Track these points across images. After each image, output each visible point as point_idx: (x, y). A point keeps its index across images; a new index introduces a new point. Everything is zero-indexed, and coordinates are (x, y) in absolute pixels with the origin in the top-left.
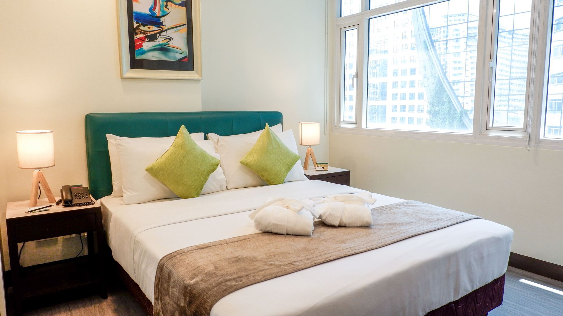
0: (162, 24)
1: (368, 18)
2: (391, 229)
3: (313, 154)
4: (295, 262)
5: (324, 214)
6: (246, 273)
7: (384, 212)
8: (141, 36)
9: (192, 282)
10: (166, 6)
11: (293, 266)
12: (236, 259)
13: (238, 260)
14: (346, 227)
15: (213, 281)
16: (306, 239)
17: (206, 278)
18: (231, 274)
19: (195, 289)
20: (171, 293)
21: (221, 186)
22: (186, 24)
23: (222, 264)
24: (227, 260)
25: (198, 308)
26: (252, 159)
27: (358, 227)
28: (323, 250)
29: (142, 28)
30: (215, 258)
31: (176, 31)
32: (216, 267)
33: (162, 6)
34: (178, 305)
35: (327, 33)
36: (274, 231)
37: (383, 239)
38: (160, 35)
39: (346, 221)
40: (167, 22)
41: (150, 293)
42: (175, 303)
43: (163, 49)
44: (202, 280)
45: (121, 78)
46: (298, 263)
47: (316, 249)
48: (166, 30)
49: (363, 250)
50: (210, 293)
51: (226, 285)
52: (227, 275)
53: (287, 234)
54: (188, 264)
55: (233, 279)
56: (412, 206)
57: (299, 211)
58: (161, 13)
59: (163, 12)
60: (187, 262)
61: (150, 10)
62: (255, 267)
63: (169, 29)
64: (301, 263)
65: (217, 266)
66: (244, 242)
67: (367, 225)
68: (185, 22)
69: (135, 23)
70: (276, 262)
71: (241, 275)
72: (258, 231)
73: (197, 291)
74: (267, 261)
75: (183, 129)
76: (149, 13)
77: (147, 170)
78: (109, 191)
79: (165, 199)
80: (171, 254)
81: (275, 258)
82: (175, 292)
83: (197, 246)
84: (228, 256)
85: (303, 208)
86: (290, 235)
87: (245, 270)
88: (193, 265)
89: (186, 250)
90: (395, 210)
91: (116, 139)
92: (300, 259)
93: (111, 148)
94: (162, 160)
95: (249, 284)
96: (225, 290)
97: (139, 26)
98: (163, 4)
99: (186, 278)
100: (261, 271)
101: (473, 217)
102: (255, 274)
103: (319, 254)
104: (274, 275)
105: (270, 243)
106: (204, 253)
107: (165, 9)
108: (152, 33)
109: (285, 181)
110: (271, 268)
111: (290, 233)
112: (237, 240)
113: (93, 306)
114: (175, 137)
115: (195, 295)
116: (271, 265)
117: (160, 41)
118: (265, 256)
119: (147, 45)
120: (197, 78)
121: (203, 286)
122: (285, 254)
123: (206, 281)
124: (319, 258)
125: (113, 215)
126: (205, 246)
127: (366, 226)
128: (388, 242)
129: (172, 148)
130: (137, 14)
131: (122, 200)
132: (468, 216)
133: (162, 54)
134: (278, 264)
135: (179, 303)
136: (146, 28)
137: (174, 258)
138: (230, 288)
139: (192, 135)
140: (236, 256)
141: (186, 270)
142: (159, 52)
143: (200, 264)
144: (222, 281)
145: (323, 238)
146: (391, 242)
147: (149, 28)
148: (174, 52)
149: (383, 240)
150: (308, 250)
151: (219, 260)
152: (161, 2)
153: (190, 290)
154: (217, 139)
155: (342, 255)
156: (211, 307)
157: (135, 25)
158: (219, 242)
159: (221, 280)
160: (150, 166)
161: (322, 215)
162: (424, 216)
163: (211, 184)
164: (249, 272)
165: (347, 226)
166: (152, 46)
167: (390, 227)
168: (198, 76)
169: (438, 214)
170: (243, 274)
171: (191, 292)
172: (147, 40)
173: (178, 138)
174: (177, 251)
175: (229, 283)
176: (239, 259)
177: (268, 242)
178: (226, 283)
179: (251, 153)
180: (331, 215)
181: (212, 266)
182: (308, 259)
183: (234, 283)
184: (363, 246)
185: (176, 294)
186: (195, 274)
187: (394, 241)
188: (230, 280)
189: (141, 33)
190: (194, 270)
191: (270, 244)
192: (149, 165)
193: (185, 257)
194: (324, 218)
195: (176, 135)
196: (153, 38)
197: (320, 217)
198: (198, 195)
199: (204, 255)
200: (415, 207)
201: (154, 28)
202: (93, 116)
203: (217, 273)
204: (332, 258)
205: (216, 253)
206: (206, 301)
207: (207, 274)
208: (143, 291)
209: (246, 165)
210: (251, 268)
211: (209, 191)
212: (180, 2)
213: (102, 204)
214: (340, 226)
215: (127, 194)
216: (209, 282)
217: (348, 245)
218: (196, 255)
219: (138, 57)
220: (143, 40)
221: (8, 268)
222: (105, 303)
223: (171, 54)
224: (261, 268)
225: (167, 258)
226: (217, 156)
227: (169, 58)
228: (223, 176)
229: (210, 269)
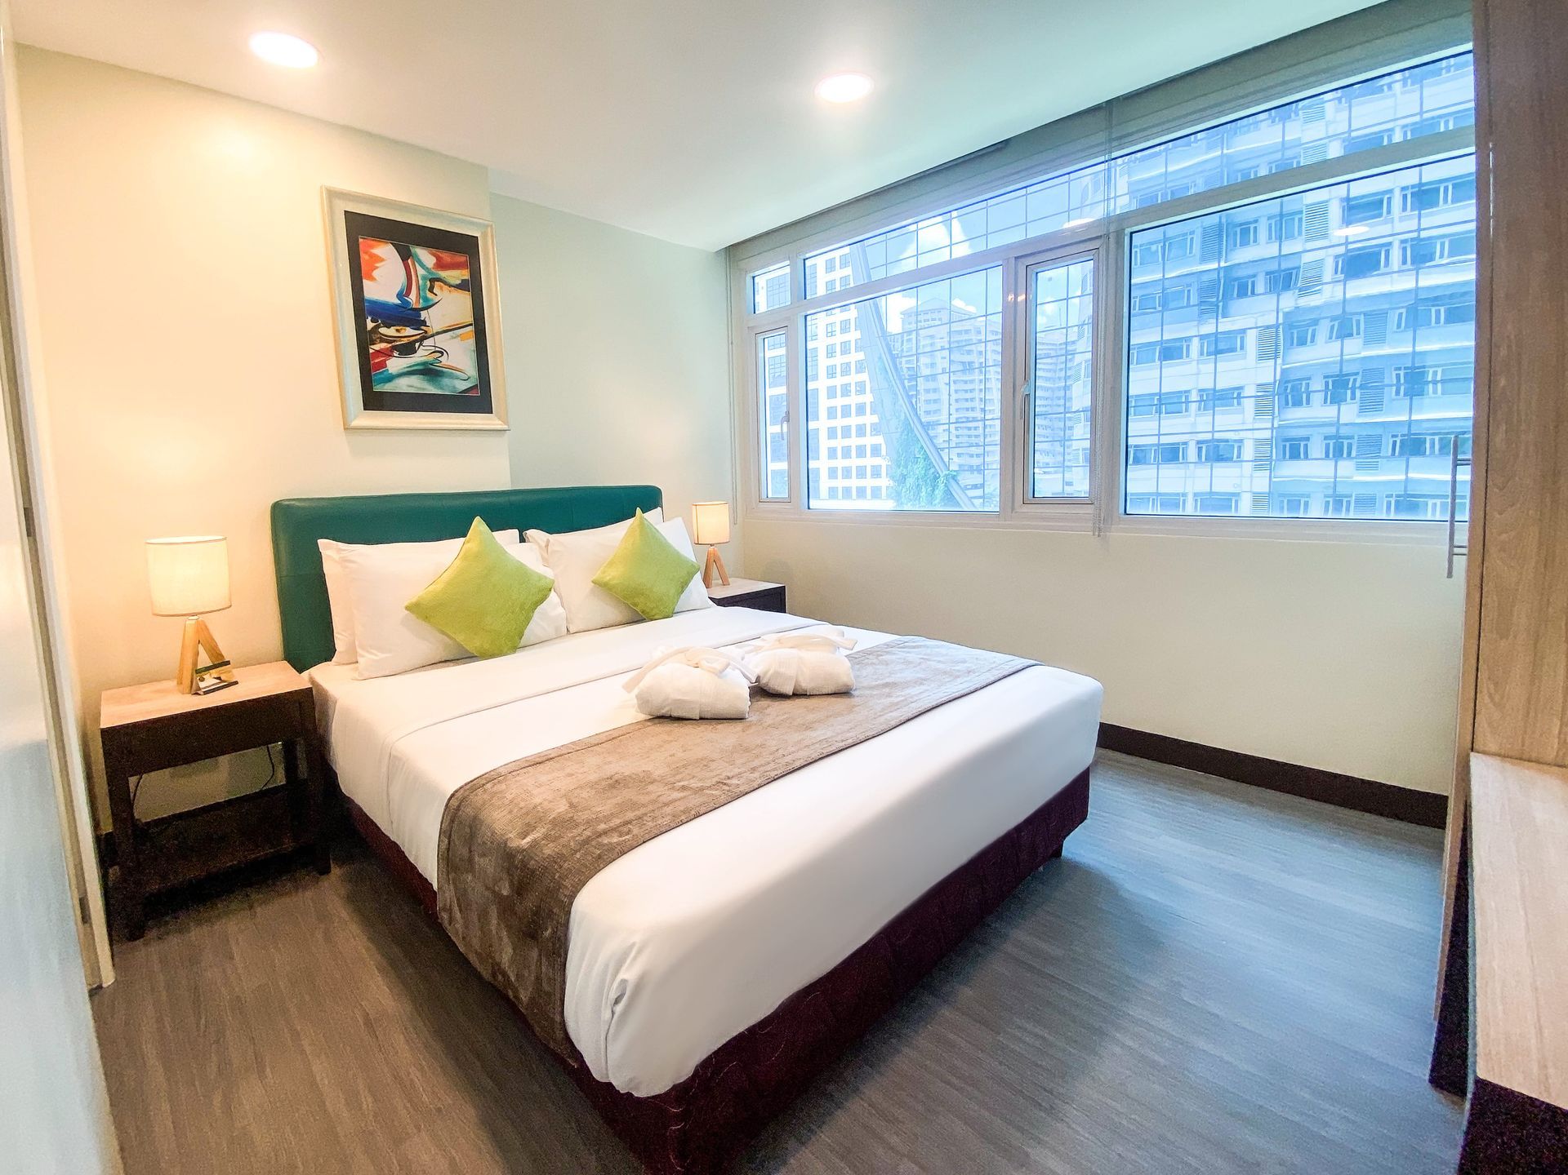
0: (424, 323)
1: (804, 314)
2: (889, 695)
3: (719, 559)
4: (729, 778)
5: (766, 673)
6: (638, 813)
7: (866, 661)
8: (383, 345)
9: (525, 843)
10: (431, 290)
11: (727, 788)
12: (610, 782)
13: (615, 784)
14: (806, 695)
15: (571, 836)
16: (738, 727)
17: (553, 833)
18: (607, 819)
19: (532, 858)
20: (477, 867)
21: (557, 629)
22: (471, 325)
23: (584, 796)
24: (592, 787)
25: (541, 900)
26: (613, 575)
27: (828, 694)
28: (777, 748)
29: (383, 330)
30: (565, 784)
31: (453, 338)
32: (572, 805)
33: (424, 290)
34: (497, 895)
35: (732, 343)
36: (675, 714)
37: (880, 716)
38: (421, 344)
39: (806, 685)
40: (434, 319)
41: (428, 865)
42: (487, 888)
43: (429, 371)
44: (546, 837)
45: (345, 429)
46: (735, 781)
47: (762, 746)
48: (433, 336)
49: (850, 741)
50: (566, 865)
51: (601, 845)
52: (598, 820)
53: (701, 719)
54: (511, 802)
55: (613, 830)
56: (914, 647)
57: (720, 674)
58: (421, 301)
59: (426, 299)
60: (510, 797)
61: (399, 296)
62: (653, 796)
63: (438, 333)
64: (742, 780)
65: (575, 801)
66: (621, 741)
67: (843, 691)
68: (471, 320)
69: (369, 320)
70: (692, 781)
71: (627, 818)
72: (642, 717)
73: (539, 863)
74: (672, 780)
75: (478, 525)
76: (398, 302)
77: (407, 608)
78: (327, 652)
79: (446, 661)
80: (471, 781)
81: (687, 771)
82: (487, 865)
83: (525, 759)
84: (593, 777)
85: (728, 665)
86: (707, 719)
87: (634, 806)
88: (522, 804)
89: (503, 771)
90: (887, 657)
91: (339, 550)
92: (737, 771)
93: (328, 568)
94: (439, 586)
95: (647, 837)
96: (600, 857)
97: (377, 327)
98: (425, 285)
99: (510, 835)
100: (666, 805)
101: (1029, 664)
102: (656, 812)
103: (771, 758)
104: (693, 812)
105: (670, 739)
106: (543, 775)
107: (429, 295)
108: (405, 341)
109: (675, 611)
110: (685, 797)
111: (706, 717)
112: (605, 739)
113: (300, 894)
114: (462, 540)
115: (533, 871)
116: (684, 788)
117: (421, 355)
118: (667, 769)
119: (395, 364)
120: (499, 427)
121: (549, 850)
122: (705, 763)
123: (555, 839)
124: (772, 765)
125: (338, 704)
126: (544, 759)
127: (844, 693)
128: (893, 723)
129: (458, 562)
130: (374, 303)
131: (357, 669)
132: (1020, 662)
133: (427, 380)
134: (696, 785)
135: (497, 889)
136: (391, 332)
137: (480, 791)
138: (608, 850)
139: (496, 534)
140: (609, 774)
141: (509, 817)
142: (421, 376)
143: (537, 800)
144: (589, 837)
145: (769, 721)
146: (896, 722)
147: (398, 331)
148: (451, 376)
149: (882, 719)
150: (747, 750)
151: (576, 786)
152: (420, 282)
153: (522, 861)
154: (545, 540)
155: (815, 756)
156: (572, 897)
157: (370, 325)
158: (570, 745)
159: (588, 833)
160: (414, 600)
161: (761, 675)
162: (941, 666)
163: (537, 626)
164: (643, 810)
165: (808, 694)
166: (405, 366)
167: (887, 690)
168: (500, 422)
169: (964, 662)
170: (630, 815)
171: (525, 866)
172: (395, 355)
173: (468, 542)
174: (486, 774)
175: (605, 840)
176: (616, 781)
177: (666, 737)
178: (600, 840)
179: (611, 564)
180: (777, 674)
181: (564, 801)
182: (754, 770)
183: (615, 839)
184: (849, 735)
185: (490, 870)
186: (528, 825)
187: (903, 718)
188: (605, 833)
189: (382, 341)
190: (527, 814)
191: (672, 741)
192: (412, 597)
193: (503, 786)
194: (764, 681)
195: (464, 536)
196: (408, 349)
197: (758, 679)
198: (515, 649)
199: (543, 779)
200: (920, 649)
201: (409, 331)
202: (288, 505)
203: (575, 818)
204: (798, 764)
205: (568, 770)
206: (560, 886)
207: (555, 823)
208: (412, 860)
209: (603, 588)
210: (644, 799)
211: (533, 640)
212: (459, 282)
213: (312, 681)
214: (796, 695)
215: (365, 659)
216: (563, 841)
217: (820, 733)
218: (528, 779)
219: (378, 388)
220: (388, 354)
221: (107, 827)
222: (326, 884)
223: (446, 381)
224: (664, 799)
225: (465, 791)
226: (549, 573)
227: (442, 388)
228: (561, 610)
229: (560, 810)
